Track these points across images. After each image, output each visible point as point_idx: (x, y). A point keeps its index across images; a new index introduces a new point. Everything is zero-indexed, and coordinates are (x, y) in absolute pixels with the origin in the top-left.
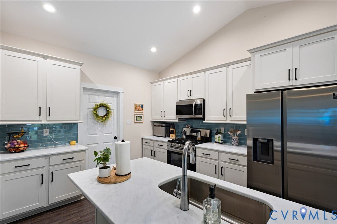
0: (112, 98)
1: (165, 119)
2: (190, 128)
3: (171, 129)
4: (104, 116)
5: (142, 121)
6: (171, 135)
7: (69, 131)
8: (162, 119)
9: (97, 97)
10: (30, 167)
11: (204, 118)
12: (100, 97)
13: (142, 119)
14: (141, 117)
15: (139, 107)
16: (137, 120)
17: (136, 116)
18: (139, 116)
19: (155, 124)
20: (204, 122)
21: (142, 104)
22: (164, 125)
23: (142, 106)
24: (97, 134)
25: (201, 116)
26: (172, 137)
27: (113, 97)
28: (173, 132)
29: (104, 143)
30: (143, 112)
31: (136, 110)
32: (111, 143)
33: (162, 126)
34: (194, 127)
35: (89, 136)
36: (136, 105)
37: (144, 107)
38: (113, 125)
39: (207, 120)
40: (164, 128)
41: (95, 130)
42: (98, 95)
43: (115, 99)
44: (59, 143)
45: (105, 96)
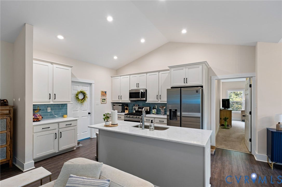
1: (122, 101)
2: (138, 106)
3: (125, 107)
4: (82, 99)
5: (106, 102)
6: (126, 111)
8: (120, 101)
11: (146, 100)
12: (80, 86)
14: (105, 99)
15: (104, 93)
16: (102, 102)
17: (102, 99)
18: (104, 99)
19: (114, 104)
20: (146, 102)
21: (105, 91)
22: (121, 104)
23: (106, 92)
24: (78, 111)
25: (145, 99)
26: (127, 112)
27: (87, 86)
28: (127, 109)
29: (82, 117)
30: (106, 97)
31: (102, 95)
32: (86, 117)
33: (119, 105)
34: (140, 106)
35: (73, 112)
36: (102, 92)
37: (107, 93)
38: (88, 105)
39: (148, 101)
40: (121, 107)
41: (77, 108)
43: (89, 87)
44: (57, 116)
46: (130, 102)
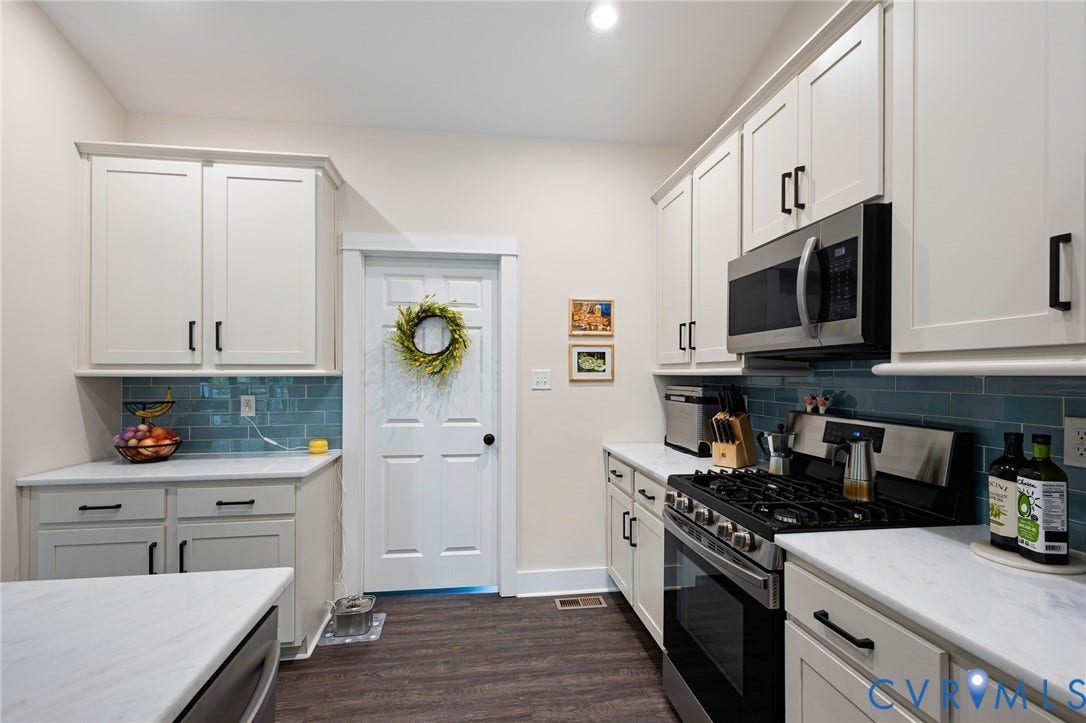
0: (476, 283)
1: (700, 364)
2: (828, 412)
3: (720, 416)
4: (441, 354)
5: (607, 376)
6: (717, 447)
7: (313, 405)
8: (688, 364)
9: (418, 282)
10: (120, 515)
12: (427, 280)
13: (608, 366)
14: (602, 356)
15: (592, 312)
16: (580, 369)
17: (575, 351)
18: (591, 355)
20: (881, 368)
21: (605, 297)
22: (698, 392)
23: (607, 311)
24: (415, 421)
25: (847, 331)
26: (724, 459)
27: (480, 278)
28: (727, 434)
29: (444, 456)
30: (612, 336)
31: (575, 327)
32: (474, 459)
33: (688, 399)
35: (390, 425)
36: (577, 306)
37: (616, 313)
38: (481, 391)
39: (907, 356)
40: (696, 408)
41: (410, 406)
42: (421, 276)
43: (488, 284)
44: (275, 443)
45: (446, 277)
46: (737, 370)
